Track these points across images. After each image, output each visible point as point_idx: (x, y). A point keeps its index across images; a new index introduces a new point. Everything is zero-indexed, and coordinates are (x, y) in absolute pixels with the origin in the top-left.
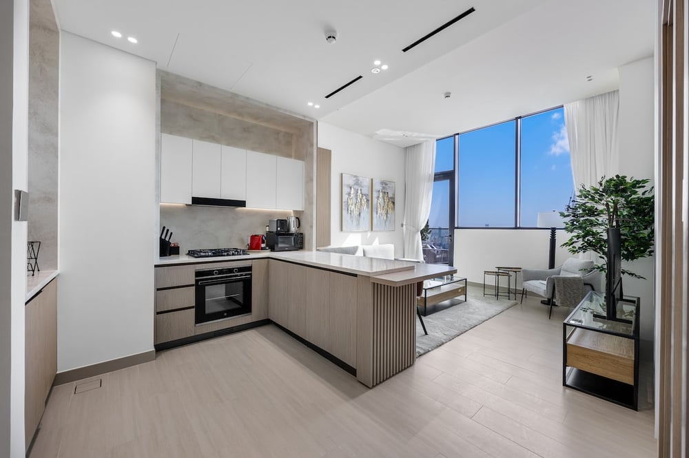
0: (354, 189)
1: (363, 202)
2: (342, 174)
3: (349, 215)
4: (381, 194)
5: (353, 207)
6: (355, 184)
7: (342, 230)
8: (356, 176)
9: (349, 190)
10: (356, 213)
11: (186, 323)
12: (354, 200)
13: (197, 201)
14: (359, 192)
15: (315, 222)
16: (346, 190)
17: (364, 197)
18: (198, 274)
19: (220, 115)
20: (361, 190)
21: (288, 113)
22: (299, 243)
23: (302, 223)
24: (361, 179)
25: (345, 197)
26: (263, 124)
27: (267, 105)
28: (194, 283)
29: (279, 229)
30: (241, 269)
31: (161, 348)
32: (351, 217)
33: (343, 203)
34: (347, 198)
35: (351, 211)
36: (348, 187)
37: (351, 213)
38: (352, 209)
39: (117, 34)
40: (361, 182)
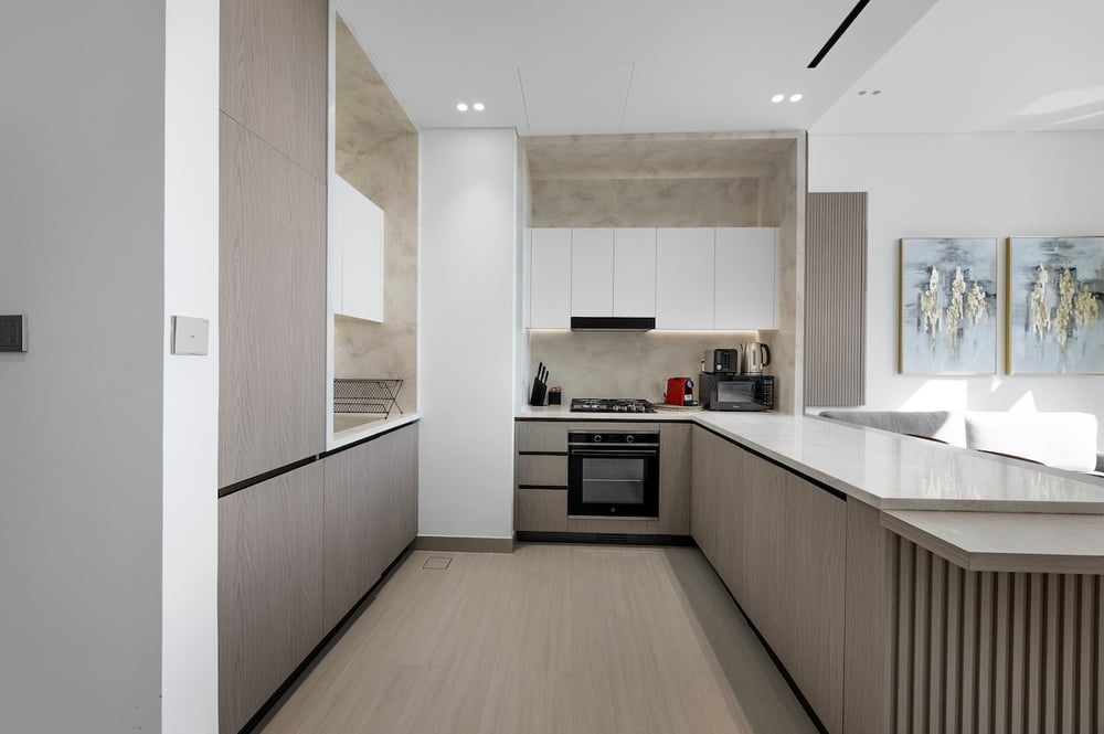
0: (942, 272)
1: (972, 301)
2: (900, 241)
3: (924, 335)
4: (1044, 277)
5: (938, 315)
6: (944, 259)
7: (900, 370)
8: (947, 240)
9: (923, 276)
10: (947, 328)
11: (553, 510)
12: (942, 300)
13: (578, 323)
14: (959, 276)
15: (799, 352)
16: (912, 277)
17: (977, 289)
18: (572, 437)
19: (621, 181)
20: (965, 272)
21: (734, 138)
23: (776, 356)
24: (964, 245)
25: (910, 294)
26: (697, 175)
27: (689, 134)
28: (566, 450)
29: (719, 367)
30: (639, 438)
31: (523, 537)
32: (931, 340)
33: (904, 308)
34: (916, 296)
35: (929, 325)
36: (920, 269)
37: (929, 331)
38: (933, 322)
39: (462, 107)
40: (966, 253)
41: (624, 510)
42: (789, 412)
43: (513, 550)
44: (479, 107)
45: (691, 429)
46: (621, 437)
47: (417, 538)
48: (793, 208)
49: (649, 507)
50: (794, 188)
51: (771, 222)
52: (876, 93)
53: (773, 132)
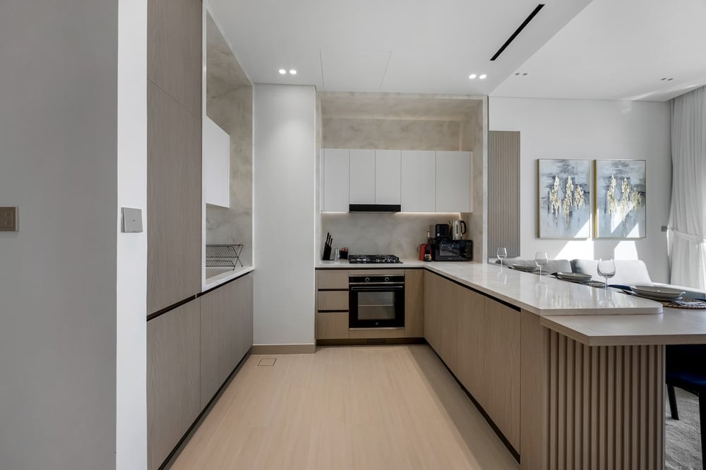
0: (560, 179)
1: (577, 196)
2: (538, 161)
3: (551, 215)
4: (614, 182)
5: (559, 204)
6: (561, 172)
7: (538, 235)
8: (563, 161)
9: (550, 181)
10: (564, 212)
11: (340, 326)
12: (561, 195)
13: (354, 208)
14: (570, 182)
15: (485, 226)
16: (545, 181)
17: (579, 189)
18: (351, 279)
19: (378, 120)
20: (573, 179)
22: (465, 252)
23: (470, 228)
24: (572, 163)
25: (544, 191)
26: (423, 118)
28: (348, 288)
29: (438, 235)
30: (392, 279)
31: (321, 343)
32: (555, 218)
33: (541, 199)
34: (547, 192)
35: (554, 209)
36: (549, 177)
37: (554, 213)
38: (556, 208)
39: (282, 72)
40: (573, 168)
41: (383, 323)
42: (480, 261)
43: (315, 352)
44: (293, 72)
45: (423, 273)
46: (382, 279)
47: (252, 347)
48: (480, 140)
49: (398, 321)
50: (481, 129)
51: (468, 148)
52: (525, 74)
53: (469, 95)
